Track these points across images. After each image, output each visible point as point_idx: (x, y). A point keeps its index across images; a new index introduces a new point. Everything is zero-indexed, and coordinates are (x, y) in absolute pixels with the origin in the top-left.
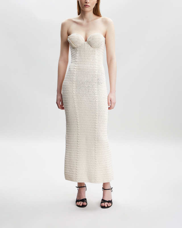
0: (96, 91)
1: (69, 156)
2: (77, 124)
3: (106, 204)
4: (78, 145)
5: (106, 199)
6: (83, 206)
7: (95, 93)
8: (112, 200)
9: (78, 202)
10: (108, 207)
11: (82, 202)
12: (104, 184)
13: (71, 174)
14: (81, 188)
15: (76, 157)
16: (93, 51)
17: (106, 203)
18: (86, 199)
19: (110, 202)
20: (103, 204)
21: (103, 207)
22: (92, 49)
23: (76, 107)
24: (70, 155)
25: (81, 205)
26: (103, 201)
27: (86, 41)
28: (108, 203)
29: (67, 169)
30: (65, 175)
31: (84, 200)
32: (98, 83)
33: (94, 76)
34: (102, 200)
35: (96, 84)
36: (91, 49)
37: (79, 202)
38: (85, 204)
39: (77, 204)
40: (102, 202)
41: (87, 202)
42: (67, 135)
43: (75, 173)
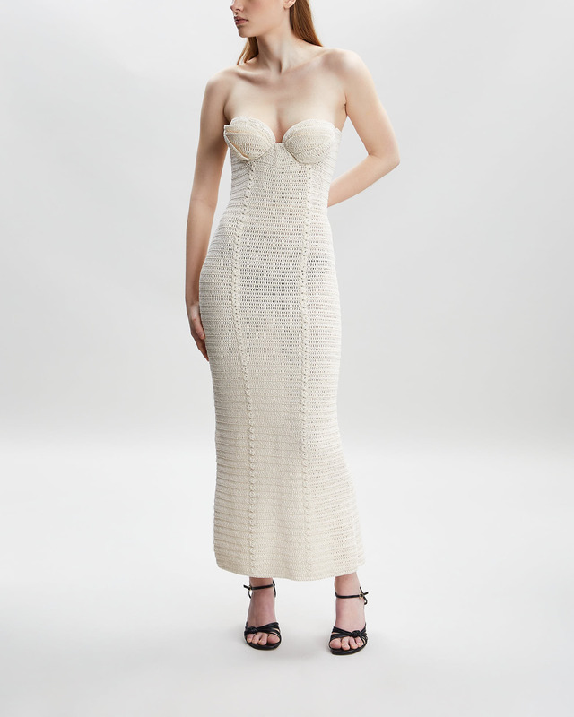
0: (304, 297)
1: (226, 498)
2: (246, 402)
3: (345, 643)
4: (253, 466)
5: (348, 626)
6: (271, 646)
7: (302, 303)
8: (364, 630)
9: (252, 635)
10: (352, 651)
11: (266, 635)
12: (339, 581)
13: (234, 554)
14: (260, 590)
15: (247, 500)
16: (301, 174)
17: (346, 639)
18: (276, 625)
19: (360, 634)
20: (337, 642)
21: (337, 651)
22: (296, 167)
23: (243, 347)
24: (230, 495)
25: (264, 642)
26: (338, 632)
27: (280, 140)
28: (352, 639)
29: (223, 538)
30: (218, 554)
31: (272, 628)
32: (311, 271)
33: (299, 251)
34: (335, 629)
35: (305, 275)
36: (294, 169)
37: (256, 632)
38: (274, 638)
39: (250, 640)
40: (333, 637)
41: (279, 633)
42: (218, 433)
43: (246, 548)
